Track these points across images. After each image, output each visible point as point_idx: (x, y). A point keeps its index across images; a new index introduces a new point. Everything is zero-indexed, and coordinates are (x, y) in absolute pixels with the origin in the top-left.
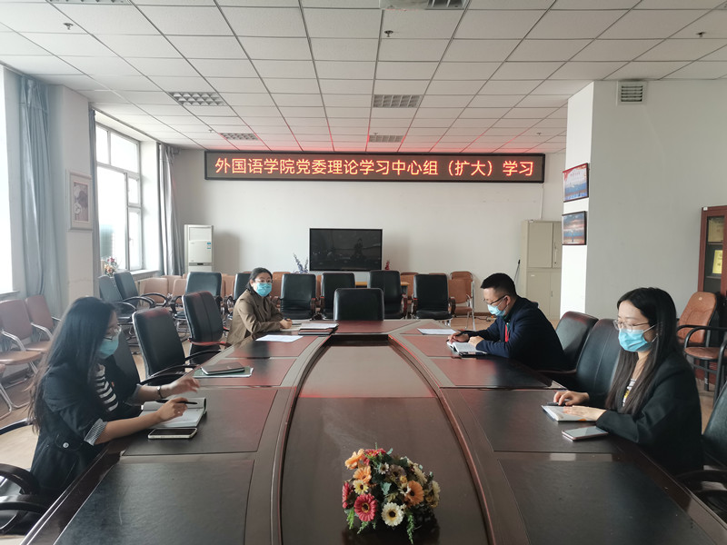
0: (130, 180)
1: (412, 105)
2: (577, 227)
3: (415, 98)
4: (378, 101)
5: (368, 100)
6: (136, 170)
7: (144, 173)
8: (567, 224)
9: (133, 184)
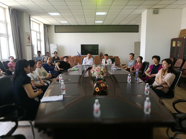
0: (37, 33)
6: (39, 31)
9: (38, 34)
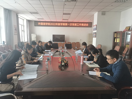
0: (22, 26)
1: (69, 15)
2: (95, 35)
3: (70, 14)
4: (64, 14)
5: (62, 14)
7: (24, 25)
8: (93, 34)
